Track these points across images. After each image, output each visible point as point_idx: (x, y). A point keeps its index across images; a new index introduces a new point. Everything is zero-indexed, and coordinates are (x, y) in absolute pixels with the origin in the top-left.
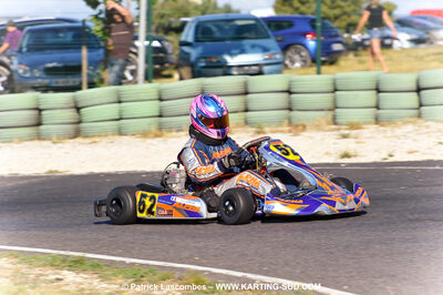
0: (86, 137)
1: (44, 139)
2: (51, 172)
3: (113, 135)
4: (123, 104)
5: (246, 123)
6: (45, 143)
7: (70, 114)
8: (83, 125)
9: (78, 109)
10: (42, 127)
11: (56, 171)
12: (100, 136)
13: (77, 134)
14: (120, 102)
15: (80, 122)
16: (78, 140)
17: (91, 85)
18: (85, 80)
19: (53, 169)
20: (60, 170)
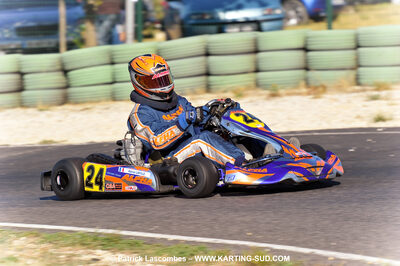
0: (76, 103)
1: (28, 107)
2: (45, 142)
3: (107, 100)
4: (116, 66)
5: (258, 85)
6: (30, 111)
7: (57, 78)
8: (70, 90)
9: (65, 72)
10: (24, 93)
11: (51, 142)
12: (91, 102)
13: (65, 100)
14: (113, 63)
15: (68, 86)
16: (66, 106)
17: (71, 46)
18: (63, 40)
19: (48, 139)
20: (55, 139)
